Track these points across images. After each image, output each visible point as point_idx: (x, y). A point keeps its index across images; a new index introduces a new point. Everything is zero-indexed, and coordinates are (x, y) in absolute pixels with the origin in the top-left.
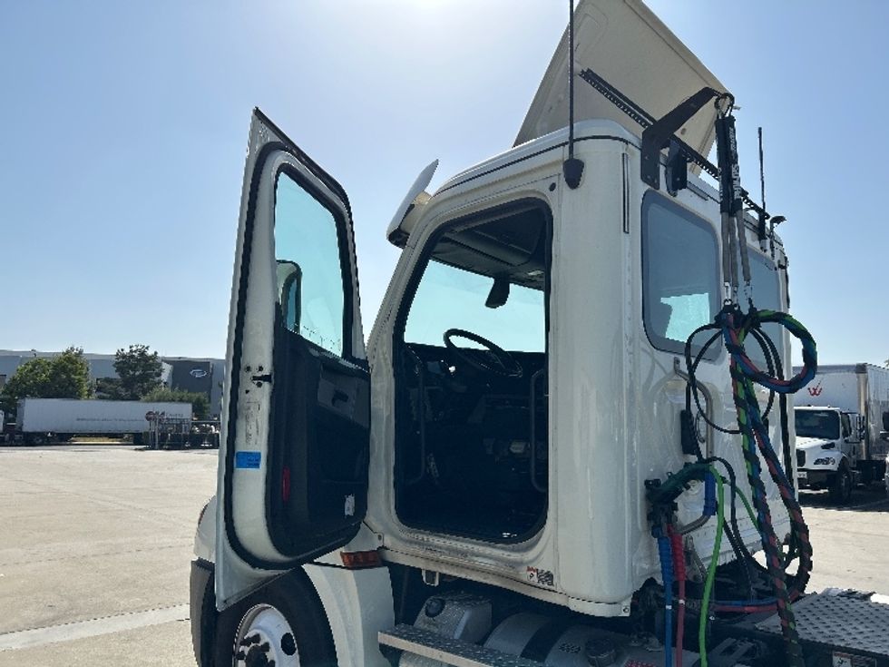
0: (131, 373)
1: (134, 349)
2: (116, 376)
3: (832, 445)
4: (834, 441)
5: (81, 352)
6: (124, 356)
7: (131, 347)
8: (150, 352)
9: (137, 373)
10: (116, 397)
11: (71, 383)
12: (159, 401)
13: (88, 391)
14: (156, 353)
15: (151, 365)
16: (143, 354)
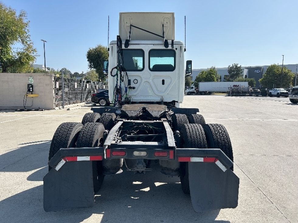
0: (233, 73)
1: (234, 65)
2: (228, 74)
5: (215, 68)
6: (230, 68)
8: (239, 66)
9: (235, 73)
10: (229, 81)
11: (212, 77)
12: (238, 81)
14: (241, 66)
15: (239, 70)
16: (236, 66)
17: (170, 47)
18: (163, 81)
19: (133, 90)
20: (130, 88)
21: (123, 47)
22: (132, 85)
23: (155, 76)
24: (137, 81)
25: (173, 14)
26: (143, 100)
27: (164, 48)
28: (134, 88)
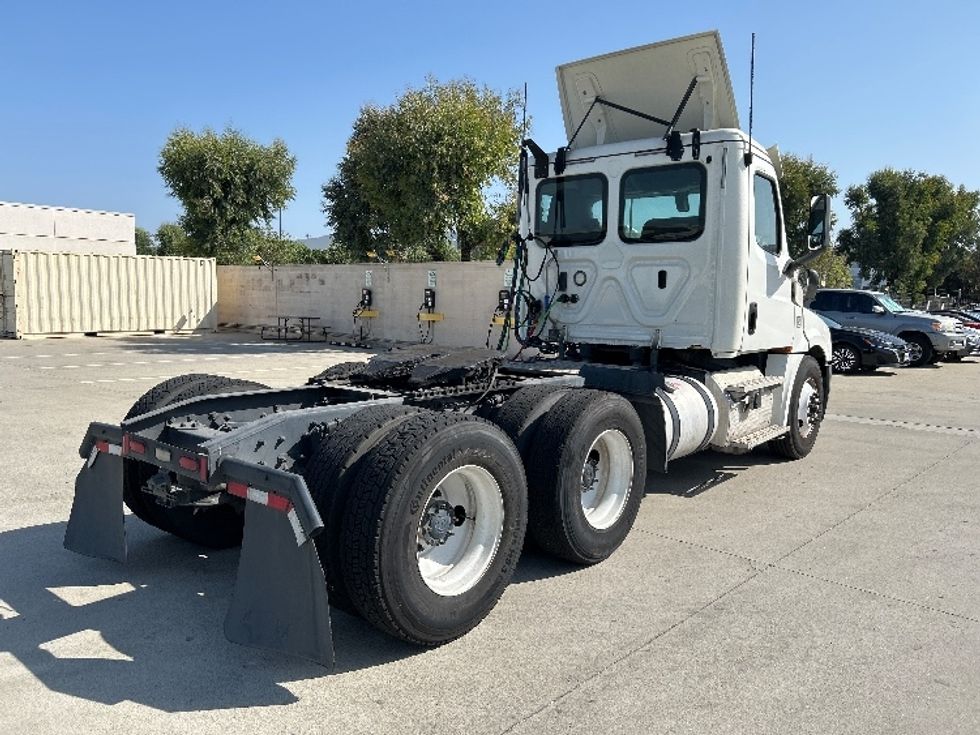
17: (687, 156)
18: (662, 276)
19: (573, 305)
20: (564, 299)
21: (552, 174)
22: (571, 289)
23: (637, 259)
24: (585, 276)
25: (715, 35)
26: (620, 340)
27: (667, 160)
28: (574, 299)
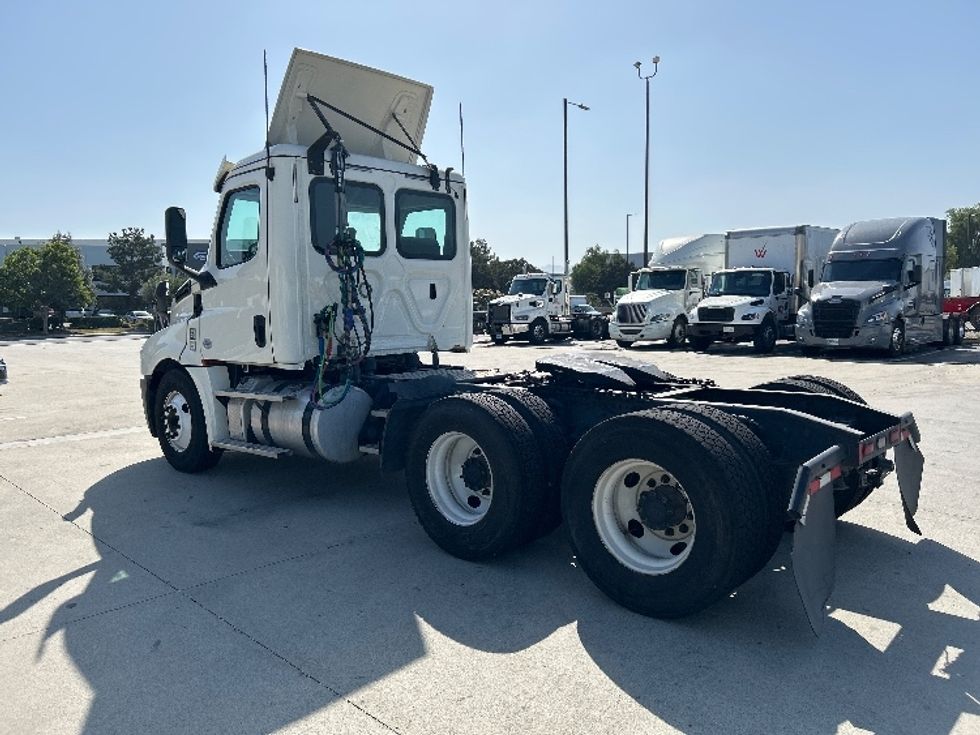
0: (129, 259)
1: (128, 232)
2: (112, 263)
3: (761, 302)
4: (762, 298)
5: (69, 239)
6: (118, 241)
7: (123, 230)
8: (146, 236)
9: (135, 259)
13: (84, 280)
14: (152, 236)
15: (148, 250)
16: (138, 238)
17: (442, 189)
18: (433, 289)
25: (429, 89)
27: (429, 188)
